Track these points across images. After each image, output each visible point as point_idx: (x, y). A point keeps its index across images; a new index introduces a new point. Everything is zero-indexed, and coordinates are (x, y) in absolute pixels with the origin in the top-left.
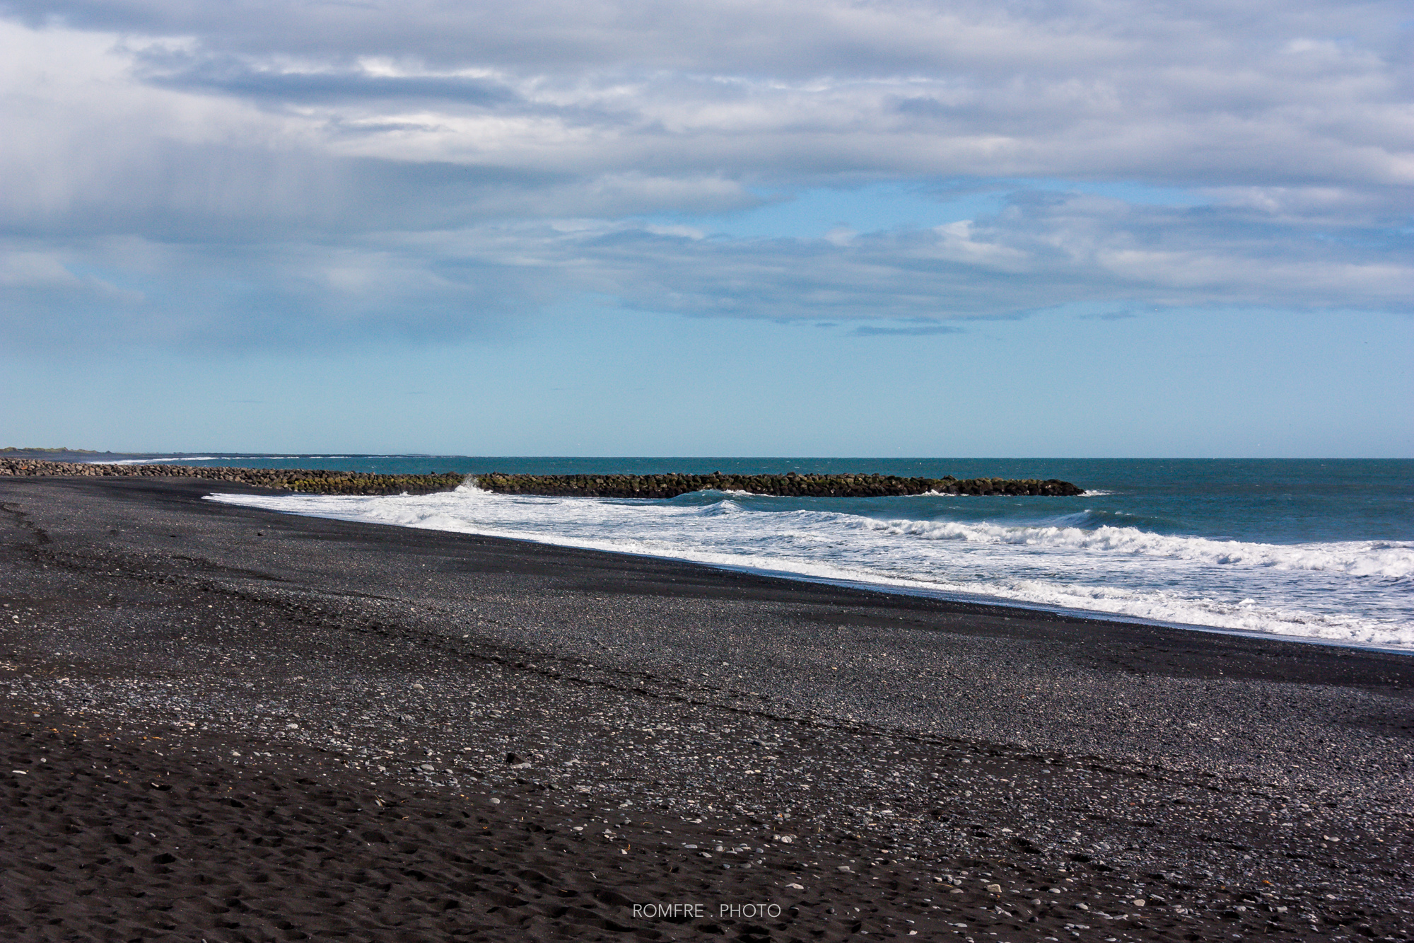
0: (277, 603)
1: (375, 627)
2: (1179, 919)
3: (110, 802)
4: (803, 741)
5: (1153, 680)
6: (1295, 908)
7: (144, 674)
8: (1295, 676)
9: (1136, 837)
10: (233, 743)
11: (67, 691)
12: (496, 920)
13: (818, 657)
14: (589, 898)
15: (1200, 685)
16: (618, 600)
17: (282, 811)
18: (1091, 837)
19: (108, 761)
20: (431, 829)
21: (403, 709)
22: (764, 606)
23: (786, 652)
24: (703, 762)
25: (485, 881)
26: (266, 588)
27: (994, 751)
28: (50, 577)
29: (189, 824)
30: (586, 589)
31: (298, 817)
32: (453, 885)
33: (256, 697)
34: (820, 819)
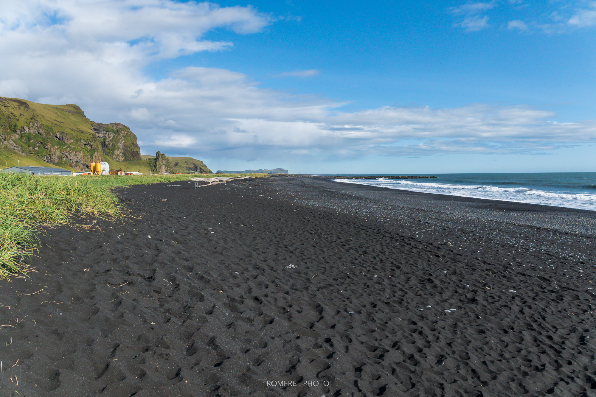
0: (331, 192)
1: (343, 195)
2: (438, 230)
3: (305, 214)
4: (394, 208)
5: (442, 201)
6: (454, 229)
7: (314, 200)
8: (463, 201)
9: (435, 220)
10: (322, 208)
11: (304, 202)
12: (347, 228)
13: (398, 198)
14: (360, 226)
15: (449, 202)
16: (374, 191)
17: (325, 215)
18: (429, 220)
19: (306, 210)
20: (343, 218)
21: (344, 204)
22: (393, 192)
23: (394, 198)
24: (380, 211)
25: (347, 224)
26: (330, 190)
27: (419, 210)
28: (304, 189)
29: (313, 217)
30: (370, 190)
31: (327, 216)
32: (343, 224)
33: (326, 202)
34: (393, 217)
